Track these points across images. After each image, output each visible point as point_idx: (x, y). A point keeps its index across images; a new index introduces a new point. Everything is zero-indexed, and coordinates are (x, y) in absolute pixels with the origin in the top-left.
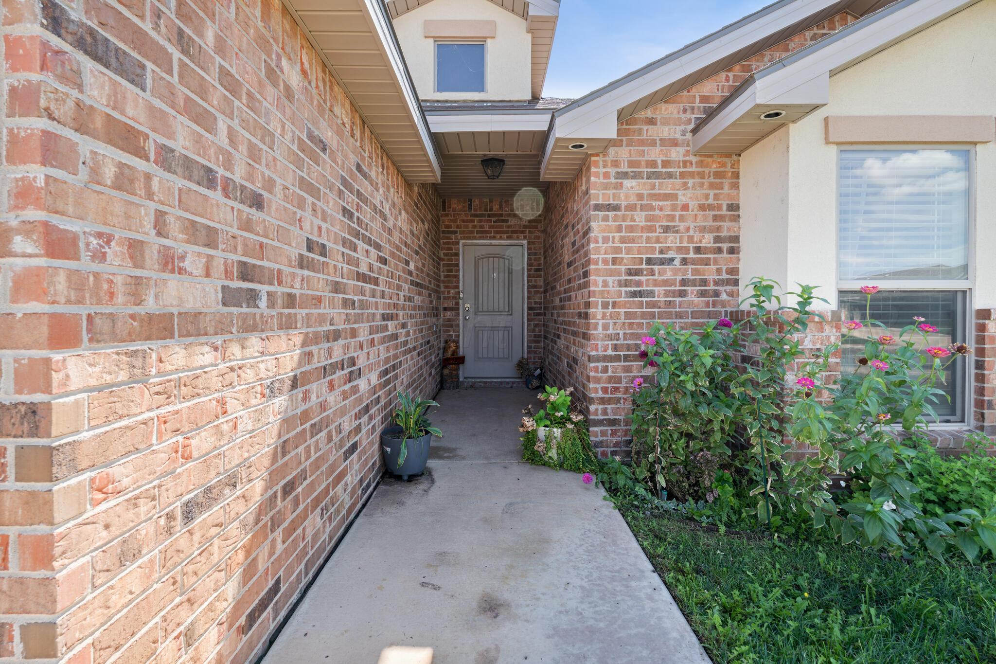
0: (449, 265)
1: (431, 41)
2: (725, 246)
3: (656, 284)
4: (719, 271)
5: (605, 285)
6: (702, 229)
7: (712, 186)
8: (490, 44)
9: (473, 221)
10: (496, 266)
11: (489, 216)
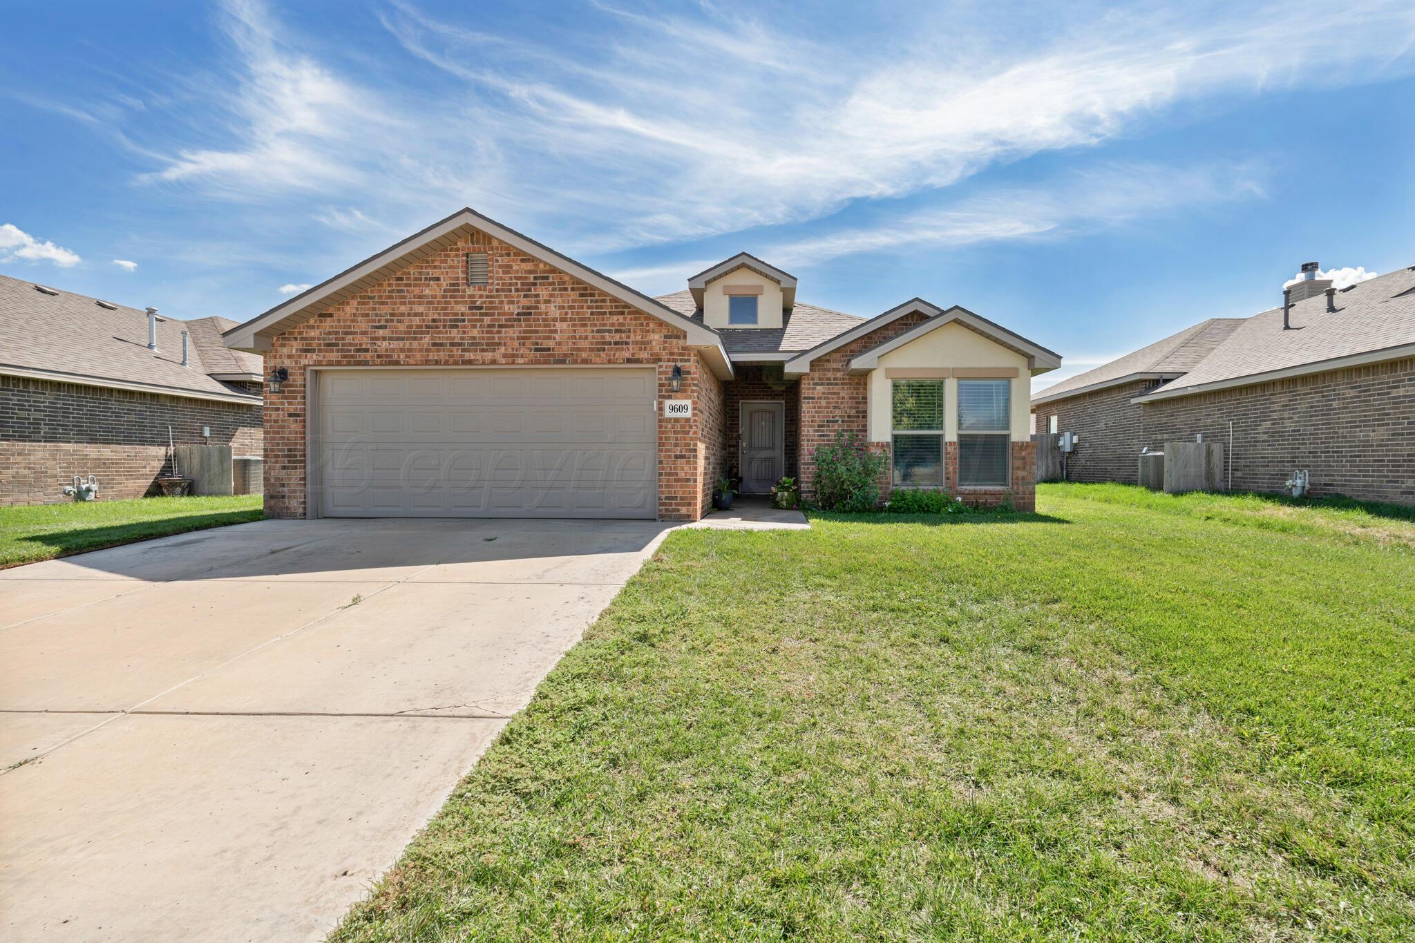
0: (732, 417)
1: (728, 296)
2: (861, 415)
3: (831, 431)
4: (858, 426)
5: (808, 431)
6: (851, 408)
7: (855, 389)
8: (759, 296)
9: (748, 388)
10: (764, 416)
11: (759, 384)
